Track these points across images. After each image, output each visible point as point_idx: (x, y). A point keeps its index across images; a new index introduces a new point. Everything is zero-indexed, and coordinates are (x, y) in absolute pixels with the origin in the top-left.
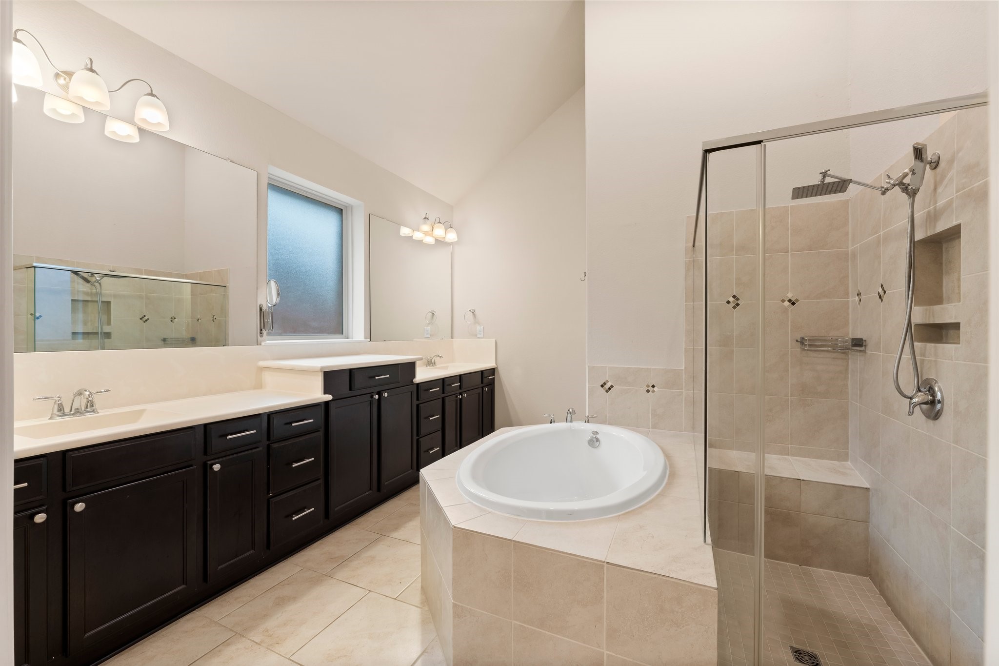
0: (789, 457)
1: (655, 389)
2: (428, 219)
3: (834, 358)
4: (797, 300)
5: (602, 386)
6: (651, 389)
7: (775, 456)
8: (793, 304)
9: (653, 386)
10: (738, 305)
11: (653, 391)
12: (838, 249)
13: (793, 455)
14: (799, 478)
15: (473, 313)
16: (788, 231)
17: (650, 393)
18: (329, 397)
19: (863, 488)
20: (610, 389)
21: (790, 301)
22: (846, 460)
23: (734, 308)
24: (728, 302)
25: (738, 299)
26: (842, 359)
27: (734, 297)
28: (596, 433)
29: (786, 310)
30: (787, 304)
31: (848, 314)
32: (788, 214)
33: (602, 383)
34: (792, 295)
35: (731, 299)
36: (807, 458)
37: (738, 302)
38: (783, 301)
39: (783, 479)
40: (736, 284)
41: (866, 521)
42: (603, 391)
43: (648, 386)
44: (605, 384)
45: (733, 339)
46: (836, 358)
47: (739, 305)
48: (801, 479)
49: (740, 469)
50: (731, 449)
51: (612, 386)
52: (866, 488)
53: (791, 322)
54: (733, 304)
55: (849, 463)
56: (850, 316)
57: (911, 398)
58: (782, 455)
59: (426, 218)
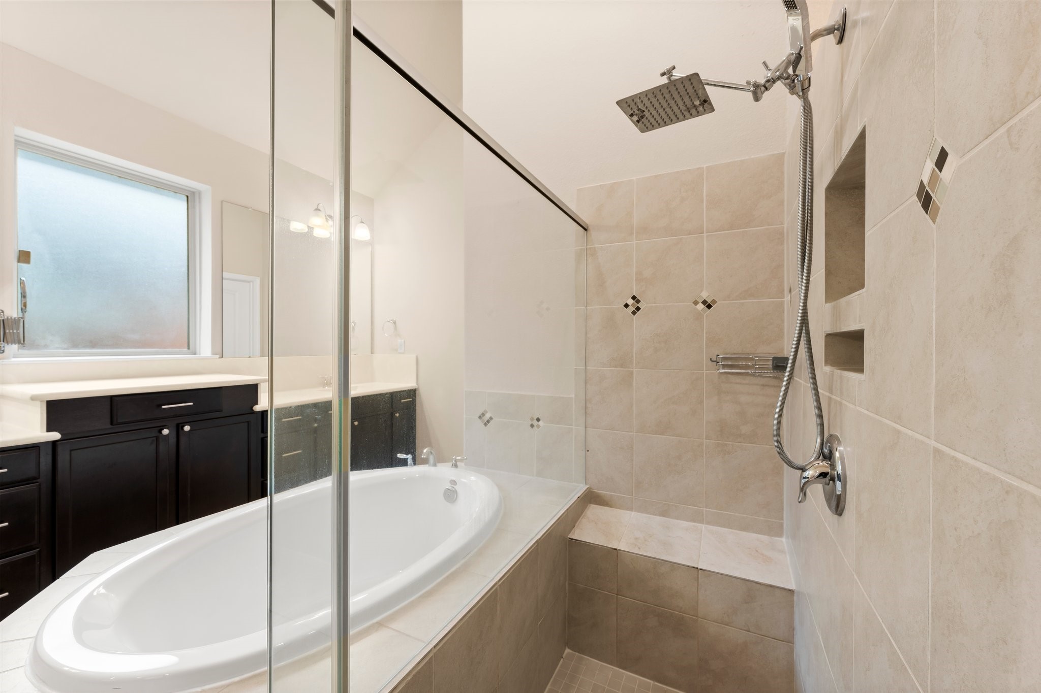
0: (703, 526)
1: (541, 423)
2: (319, 210)
3: (763, 385)
4: (714, 302)
5: (480, 417)
6: (535, 423)
7: (685, 524)
8: (709, 307)
9: (538, 420)
10: (638, 309)
11: (538, 426)
12: (769, 225)
13: (708, 523)
14: (697, 567)
15: (395, 323)
16: (703, 202)
17: (535, 428)
18: (56, 436)
19: (785, 589)
20: (488, 421)
21: (704, 302)
22: (780, 534)
23: (634, 313)
24: (626, 306)
25: (638, 301)
26: (774, 386)
27: (634, 298)
28: (454, 482)
29: (699, 317)
30: (701, 306)
31: (783, 321)
32: (703, 180)
33: (479, 414)
34: (707, 294)
35: (630, 302)
36: (727, 528)
37: (639, 305)
38: (696, 303)
39: (674, 566)
40: (636, 280)
41: (789, 641)
42: (480, 424)
43: (532, 419)
44: (483, 415)
45: (633, 356)
46: (766, 385)
47: (640, 309)
48: (699, 567)
49: (622, 546)
50: (630, 509)
51: (491, 418)
52: (790, 590)
53: (706, 334)
54: (631, 309)
55: (784, 539)
56: (786, 324)
57: (803, 469)
58: (695, 522)
59: (318, 209)
